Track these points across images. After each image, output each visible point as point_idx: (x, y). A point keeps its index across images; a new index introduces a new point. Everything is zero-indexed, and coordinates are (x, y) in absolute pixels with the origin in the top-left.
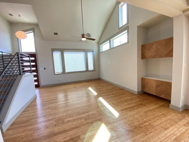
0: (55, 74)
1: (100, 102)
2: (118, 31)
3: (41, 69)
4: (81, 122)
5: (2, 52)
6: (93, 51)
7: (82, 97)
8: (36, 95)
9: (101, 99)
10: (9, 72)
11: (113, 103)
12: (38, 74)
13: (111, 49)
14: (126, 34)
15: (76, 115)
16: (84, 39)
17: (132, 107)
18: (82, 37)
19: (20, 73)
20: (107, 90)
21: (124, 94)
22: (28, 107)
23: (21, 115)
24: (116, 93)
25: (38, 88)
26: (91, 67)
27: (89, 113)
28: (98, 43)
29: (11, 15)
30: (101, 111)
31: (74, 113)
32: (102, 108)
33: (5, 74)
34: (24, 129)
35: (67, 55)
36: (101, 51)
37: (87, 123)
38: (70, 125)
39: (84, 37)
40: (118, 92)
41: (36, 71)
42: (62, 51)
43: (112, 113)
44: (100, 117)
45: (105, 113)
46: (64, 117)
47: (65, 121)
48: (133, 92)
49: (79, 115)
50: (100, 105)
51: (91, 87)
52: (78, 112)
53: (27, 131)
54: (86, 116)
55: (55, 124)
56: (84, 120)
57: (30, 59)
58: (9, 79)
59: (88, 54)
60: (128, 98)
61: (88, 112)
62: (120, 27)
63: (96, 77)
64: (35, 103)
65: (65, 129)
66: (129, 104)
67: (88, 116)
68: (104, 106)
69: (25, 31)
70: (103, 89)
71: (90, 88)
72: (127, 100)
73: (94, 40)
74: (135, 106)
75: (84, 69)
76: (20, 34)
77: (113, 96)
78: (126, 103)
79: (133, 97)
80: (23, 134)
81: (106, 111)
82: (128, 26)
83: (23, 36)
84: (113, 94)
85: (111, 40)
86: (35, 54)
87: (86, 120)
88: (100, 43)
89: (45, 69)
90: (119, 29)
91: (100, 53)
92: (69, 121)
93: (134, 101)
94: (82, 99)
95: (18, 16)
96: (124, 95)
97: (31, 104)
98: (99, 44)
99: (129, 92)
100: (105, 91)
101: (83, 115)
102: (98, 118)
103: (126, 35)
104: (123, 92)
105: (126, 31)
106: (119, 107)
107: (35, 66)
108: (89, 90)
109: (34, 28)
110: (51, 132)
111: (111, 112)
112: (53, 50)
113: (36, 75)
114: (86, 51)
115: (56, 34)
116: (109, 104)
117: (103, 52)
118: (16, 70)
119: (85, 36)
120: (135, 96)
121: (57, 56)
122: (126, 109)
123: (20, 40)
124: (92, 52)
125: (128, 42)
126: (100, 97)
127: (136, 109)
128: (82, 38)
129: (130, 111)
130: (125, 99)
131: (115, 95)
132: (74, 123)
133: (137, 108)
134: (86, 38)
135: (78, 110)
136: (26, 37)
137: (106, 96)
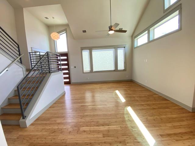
0: (83, 73)
1: (128, 114)
2: (163, 15)
3: (72, 67)
4: (97, 137)
5: (39, 52)
6: (125, 47)
7: (106, 101)
8: (65, 91)
9: (129, 109)
10: (45, 70)
11: (147, 119)
12: (69, 72)
13: (149, 42)
14: (177, 17)
15: (94, 125)
16: (111, 32)
17: (180, 133)
18: (109, 29)
19: (50, 71)
20: (140, 97)
21: (168, 108)
22: (55, 103)
23: (47, 110)
24: (153, 104)
25: (69, 85)
26: (121, 66)
27: (110, 127)
28: (132, 36)
29: (47, 18)
30: (126, 127)
31: (92, 122)
32: (129, 124)
33: (42, 71)
34: (43, 128)
35: (95, 53)
36: (135, 46)
37: (105, 143)
38: (84, 138)
39: (112, 30)
40: (158, 102)
41: (68, 69)
42: (91, 49)
43: (144, 137)
44: (124, 138)
45: (133, 133)
46: (81, 124)
47: (80, 130)
48: (184, 107)
49: (97, 126)
50: (126, 119)
51: (119, 90)
52: (97, 122)
53: (45, 131)
54: (106, 130)
55: (70, 130)
56: (101, 136)
57: (60, 59)
58: (42, 76)
59: (118, 51)
60: (174, 116)
61: (108, 125)
62: (166, 8)
63: (127, 78)
64: (63, 100)
65: (77, 141)
66: (175, 127)
67: (108, 131)
68: (132, 121)
69: (59, 33)
70: (134, 96)
71: (117, 92)
72: (173, 118)
73: (125, 31)
74: (186, 133)
75: (113, 68)
76: (54, 36)
77: (148, 107)
78: (169, 125)
79: (184, 115)
80: (40, 133)
81: (133, 130)
82: (181, 4)
83: (56, 37)
84: (148, 105)
85: (151, 29)
86: (67, 54)
87: (104, 137)
88: (134, 36)
89: (75, 67)
90: (165, 11)
91: (133, 48)
92: (85, 131)
93: (185, 123)
94: (106, 105)
95: (52, 18)
96: (167, 110)
97: (59, 100)
98: (133, 38)
99: (177, 105)
100: (137, 99)
101: (102, 128)
102: (121, 139)
103: (177, 19)
104: (166, 104)
105: (177, 12)
106: (157, 128)
107: (67, 64)
108: (116, 94)
109: (66, 29)
110: (63, 140)
111: (143, 135)
112: (83, 49)
113: (68, 72)
114: (116, 47)
115: (84, 31)
116: (141, 120)
117: (137, 47)
118: (46, 68)
119: (112, 28)
120: (187, 115)
121: (86, 54)
122: (169, 135)
123: (56, 41)
124: (123, 48)
125: (180, 29)
126: (129, 106)
127: (188, 139)
128: (109, 31)
129: (177, 140)
130: (170, 116)
131: (152, 107)
132: (89, 136)
133: (190, 138)
134: (114, 30)
135: (98, 119)
136: (59, 38)
137: (138, 105)
